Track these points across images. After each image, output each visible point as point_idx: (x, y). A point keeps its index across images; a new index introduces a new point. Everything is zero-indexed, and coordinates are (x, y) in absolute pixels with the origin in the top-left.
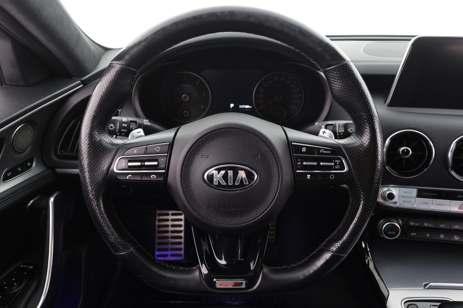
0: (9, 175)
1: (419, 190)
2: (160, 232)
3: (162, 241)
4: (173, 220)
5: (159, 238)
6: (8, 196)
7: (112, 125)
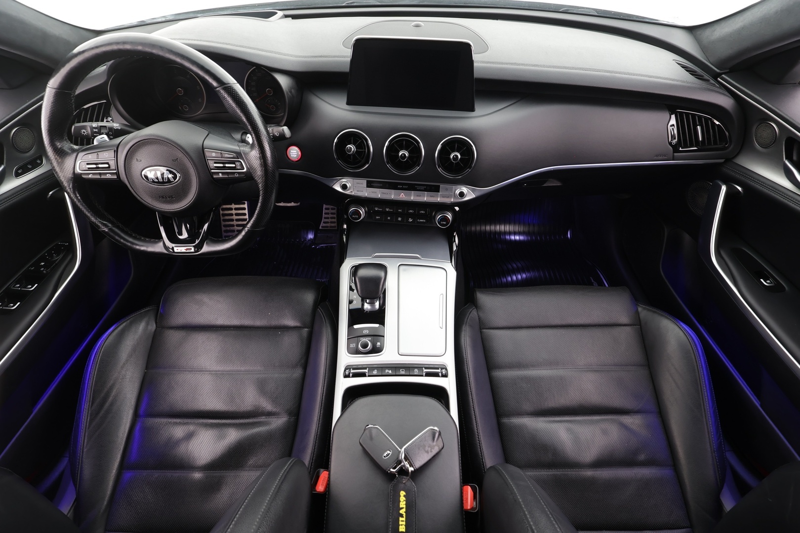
0: (20, 171)
1: (367, 181)
2: (225, 220)
3: (228, 228)
4: (236, 209)
5: (225, 226)
6: (23, 189)
7: (83, 131)
